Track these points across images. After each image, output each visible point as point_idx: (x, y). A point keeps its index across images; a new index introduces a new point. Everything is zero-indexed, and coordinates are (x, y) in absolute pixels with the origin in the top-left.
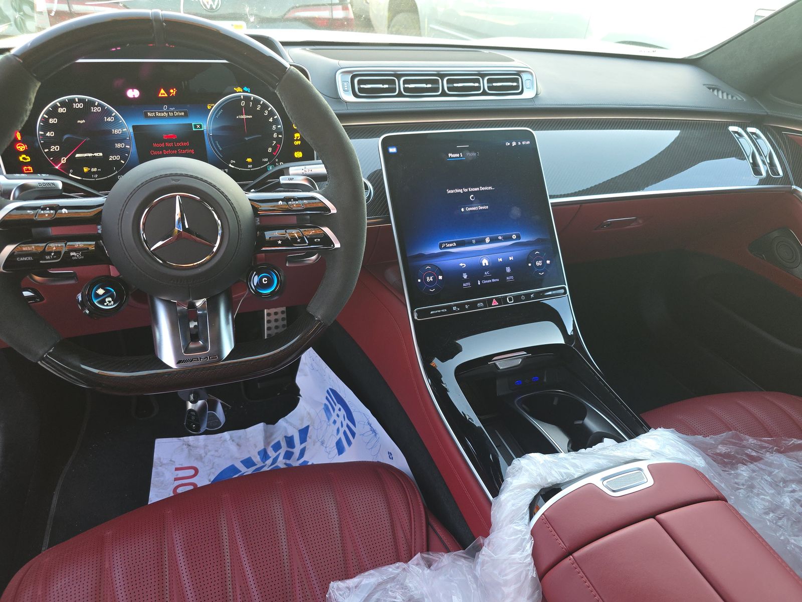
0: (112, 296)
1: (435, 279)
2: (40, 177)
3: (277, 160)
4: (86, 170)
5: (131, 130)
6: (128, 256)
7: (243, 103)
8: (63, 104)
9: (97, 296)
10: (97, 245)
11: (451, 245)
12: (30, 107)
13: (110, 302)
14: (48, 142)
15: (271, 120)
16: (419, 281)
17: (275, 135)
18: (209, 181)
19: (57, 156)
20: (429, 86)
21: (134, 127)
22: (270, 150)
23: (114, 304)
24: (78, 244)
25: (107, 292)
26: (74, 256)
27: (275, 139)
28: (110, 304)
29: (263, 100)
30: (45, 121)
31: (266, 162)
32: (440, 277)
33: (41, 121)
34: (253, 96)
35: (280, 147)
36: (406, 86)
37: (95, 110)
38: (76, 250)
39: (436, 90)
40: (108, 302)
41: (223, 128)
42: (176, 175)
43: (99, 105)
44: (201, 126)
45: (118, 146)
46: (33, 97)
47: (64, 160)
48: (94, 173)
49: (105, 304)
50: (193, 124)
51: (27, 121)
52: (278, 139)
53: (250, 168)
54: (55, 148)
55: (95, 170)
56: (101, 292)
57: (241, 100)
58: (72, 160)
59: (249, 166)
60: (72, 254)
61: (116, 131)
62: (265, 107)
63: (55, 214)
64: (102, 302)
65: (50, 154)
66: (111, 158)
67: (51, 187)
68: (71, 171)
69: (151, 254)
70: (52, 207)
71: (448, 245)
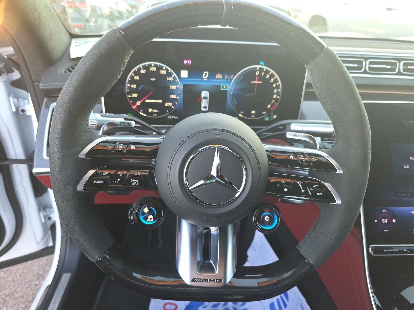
0: (153, 214)
1: (390, 221)
2: (122, 117)
3: (272, 114)
4: (150, 110)
5: (182, 87)
6: (171, 191)
7: (258, 73)
8: (144, 67)
9: (143, 213)
10: (149, 172)
11: (405, 195)
12: (123, 69)
13: (151, 219)
14: (132, 91)
15: (274, 85)
16: (376, 221)
17: (275, 96)
18: (240, 135)
19: (135, 100)
20: (389, 67)
21: (185, 86)
22: (269, 106)
23: (154, 220)
24: (138, 173)
25: (151, 211)
26: (133, 182)
27: (274, 99)
28: (150, 220)
29: (272, 71)
30: (132, 77)
31: (264, 115)
32: (394, 221)
33: (130, 78)
34: (265, 68)
35: (276, 105)
36: (371, 66)
37: (163, 72)
38: (136, 178)
39: (393, 70)
40: (150, 219)
41: (240, 89)
42: (219, 130)
43: (166, 69)
44: (226, 87)
45: (172, 96)
46: (126, 61)
47: (138, 103)
48: (155, 113)
49: (148, 220)
50: (221, 85)
51: (120, 79)
52: (276, 99)
53: (253, 118)
54: (135, 95)
55: (155, 111)
56: (146, 210)
57: (257, 70)
58: (143, 103)
59: (253, 116)
60: (132, 181)
61: (172, 87)
62: (272, 76)
63: (127, 147)
64: (146, 218)
65: (131, 99)
66: (167, 104)
67: (128, 126)
68: (142, 110)
69: (189, 193)
70: (124, 143)
71: (403, 195)
